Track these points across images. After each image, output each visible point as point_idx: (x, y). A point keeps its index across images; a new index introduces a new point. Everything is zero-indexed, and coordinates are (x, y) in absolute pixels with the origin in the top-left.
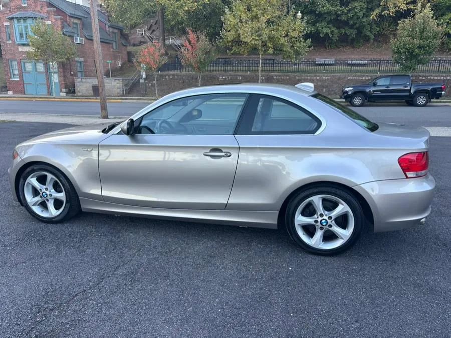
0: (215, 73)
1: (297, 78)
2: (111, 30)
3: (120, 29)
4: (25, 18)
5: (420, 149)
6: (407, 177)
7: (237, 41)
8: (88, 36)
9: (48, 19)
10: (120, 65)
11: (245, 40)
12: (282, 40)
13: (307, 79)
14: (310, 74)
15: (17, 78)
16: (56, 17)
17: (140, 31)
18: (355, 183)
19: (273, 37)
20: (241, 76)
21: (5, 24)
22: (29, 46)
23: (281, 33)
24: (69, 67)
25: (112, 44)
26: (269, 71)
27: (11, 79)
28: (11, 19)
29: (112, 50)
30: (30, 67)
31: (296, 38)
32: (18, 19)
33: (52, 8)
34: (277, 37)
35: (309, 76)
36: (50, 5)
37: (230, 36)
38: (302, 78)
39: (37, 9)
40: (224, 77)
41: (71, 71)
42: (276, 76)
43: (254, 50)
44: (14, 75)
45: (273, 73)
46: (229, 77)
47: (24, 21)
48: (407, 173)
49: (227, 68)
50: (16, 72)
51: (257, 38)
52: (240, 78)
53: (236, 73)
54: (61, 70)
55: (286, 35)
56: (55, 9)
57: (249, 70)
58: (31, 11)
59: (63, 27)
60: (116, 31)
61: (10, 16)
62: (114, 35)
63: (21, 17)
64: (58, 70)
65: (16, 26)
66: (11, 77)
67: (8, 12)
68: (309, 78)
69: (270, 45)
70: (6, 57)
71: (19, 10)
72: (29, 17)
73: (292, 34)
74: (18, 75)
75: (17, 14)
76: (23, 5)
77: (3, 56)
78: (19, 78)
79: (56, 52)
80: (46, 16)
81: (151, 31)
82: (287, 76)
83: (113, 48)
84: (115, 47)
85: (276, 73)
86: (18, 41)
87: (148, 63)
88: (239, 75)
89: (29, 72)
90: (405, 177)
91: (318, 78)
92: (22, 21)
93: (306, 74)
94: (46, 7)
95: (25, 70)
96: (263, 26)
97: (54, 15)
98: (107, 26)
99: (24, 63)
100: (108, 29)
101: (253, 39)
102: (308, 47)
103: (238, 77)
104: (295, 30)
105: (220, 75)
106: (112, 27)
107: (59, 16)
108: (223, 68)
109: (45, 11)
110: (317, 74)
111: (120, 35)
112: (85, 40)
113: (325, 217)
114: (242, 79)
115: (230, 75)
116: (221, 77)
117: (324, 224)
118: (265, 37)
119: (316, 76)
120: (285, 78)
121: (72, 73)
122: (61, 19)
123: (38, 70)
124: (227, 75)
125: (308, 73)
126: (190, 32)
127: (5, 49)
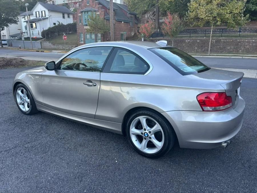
0: (183, 38)
1: (238, 40)
2: (130, 15)
3: (135, 15)
4: (88, 12)
5: (220, 90)
6: (203, 110)
7: (197, 18)
8: (117, 19)
9: (98, 11)
10: (133, 35)
11: (201, 17)
12: (227, 16)
13: (246, 41)
14: (248, 38)
15: (82, 42)
16: (102, 10)
17: (148, 15)
18: (163, 111)
19: (221, 14)
20: (199, 40)
21: (79, 15)
22: (88, 26)
23: (227, 11)
24: (106, 36)
25: (130, 23)
26: (219, 36)
27: (80, 43)
28: (82, 12)
29: (129, 26)
30: (89, 37)
31: (238, 14)
32: (85, 12)
33: (100, 6)
34: (224, 14)
35: (247, 39)
36: (100, 4)
37: (192, 15)
38: (242, 41)
39: (93, 6)
40: (189, 41)
41: (107, 38)
42: (223, 39)
43: (208, 23)
44: (81, 40)
45: (221, 38)
46: (192, 41)
47: (87, 13)
48: (204, 107)
49: (192, 35)
50: (82, 39)
51: (209, 15)
52: (199, 41)
53: (197, 38)
54: (102, 38)
55: (231, 13)
56: (102, 6)
57: (205, 36)
58: (91, 8)
59: (105, 15)
60: (133, 16)
61: (82, 11)
62: (131, 18)
63: (86, 11)
64: (101, 38)
65: (84, 15)
66: (80, 42)
67: (81, 9)
68: (247, 40)
69: (218, 20)
70: (79, 32)
71: (86, 8)
72: (89, 11)
73: (234, 12)
74: (83, 41)
75: (84, 9)
76: (87, 5)
77: (77, 31)
78: (84, 42)
79: (100, 29)
80: (97, 10)
81: (153, 15)
82: (231, 39)
83: (130, 25)
84: (131, 25)
85: (223, 38)
86: (84, 23)
87: (144, 33)
88: (198, 40)
89: (88, 39)
90: (202, 110)
91: (253, 41)
92: (86, 13)
93: (245, 38)
94: (97, 5)
95: (86, 38)
96: (215, 7)
97: (101, 9)
98: (128, 14)
99: (86, 35)
100: (128, 15)
101: (207, 16)
102: (247, 20)
103: (197, 40)
104: (237, 9)
105: (186, 40)
106: (130, 14)
107: (103, 10)
108: (189, 35)
109: (97, 7)
110: (253, 38)
111: (134, 18)
112: (116, 22)
113: (147, 131)
114: (200, 41)
115: (193, 39)
116: (187, 41)
117: (146, 136)
118: (215, 14)
119: (252, 39)
120: (229, 40)
121: (107, 39)
122: (104, 11)
123: (92, 38)
124: (190, 40)
125: (247, 37)
126: (169, 14)
127: (79, 27)
